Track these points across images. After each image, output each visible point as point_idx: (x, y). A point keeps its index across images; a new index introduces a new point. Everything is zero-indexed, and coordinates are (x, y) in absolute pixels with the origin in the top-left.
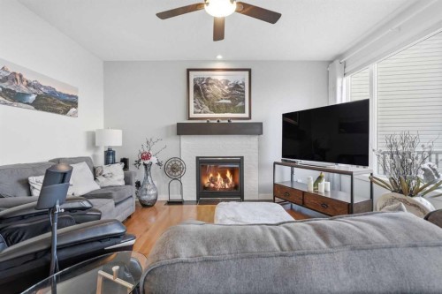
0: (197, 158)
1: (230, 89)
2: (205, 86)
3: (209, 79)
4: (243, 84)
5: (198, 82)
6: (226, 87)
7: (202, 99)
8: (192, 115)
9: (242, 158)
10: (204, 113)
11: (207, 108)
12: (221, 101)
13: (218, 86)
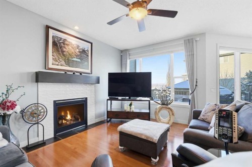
0: (55, 102)
1: (80, 52)
2: (62, 44)
3: (65, 40)
4: (88, 51)
5: (56, 40)
6: (78, 50)
7: (60, 54)
8: (51, 66)
9: (86, 98)
10: (61, 65)
11: (63, 62)
12: (74, 59)
13: (72, 47)
